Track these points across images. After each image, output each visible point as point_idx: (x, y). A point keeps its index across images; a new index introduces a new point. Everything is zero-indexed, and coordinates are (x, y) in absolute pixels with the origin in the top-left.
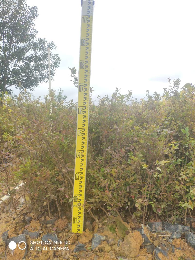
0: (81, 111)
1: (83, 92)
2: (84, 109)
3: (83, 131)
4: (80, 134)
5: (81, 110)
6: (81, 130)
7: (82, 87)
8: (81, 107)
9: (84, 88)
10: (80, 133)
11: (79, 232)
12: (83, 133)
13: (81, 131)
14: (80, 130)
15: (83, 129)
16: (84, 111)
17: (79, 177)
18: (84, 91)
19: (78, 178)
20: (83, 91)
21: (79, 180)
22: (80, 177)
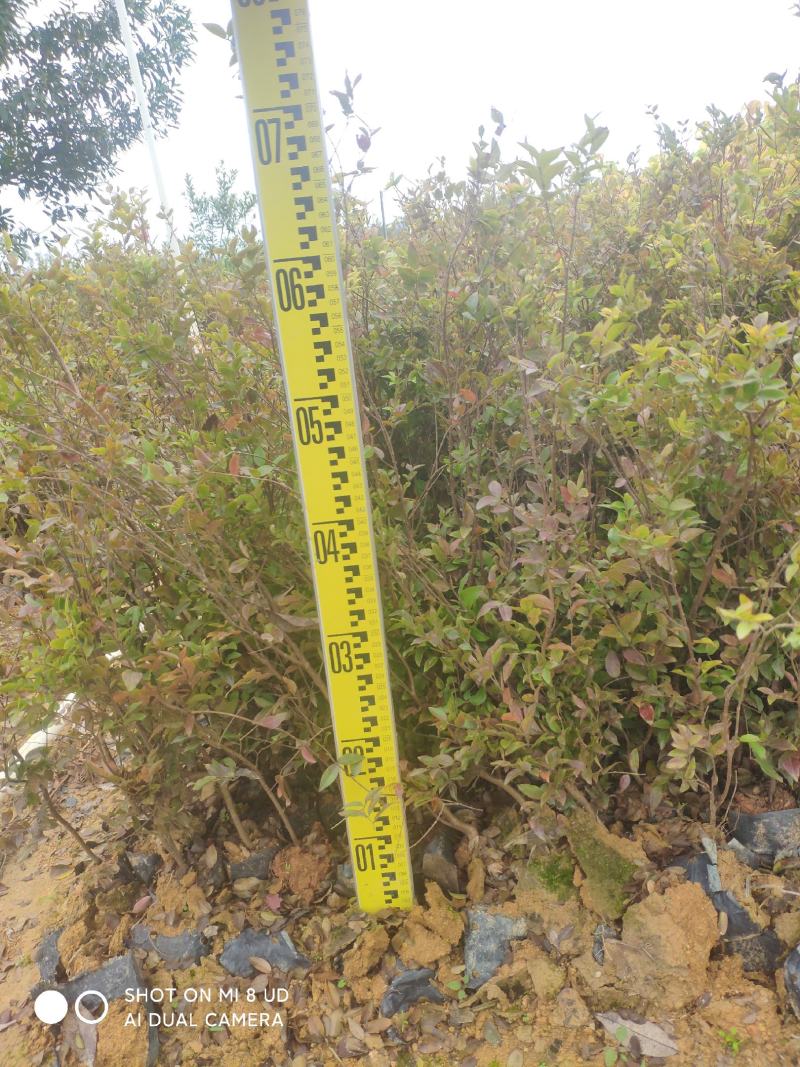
0: (294, 287)
1: (287, 164)
2: (309, 275)
3: (327, 412)
4: (314, 431)
5: (292, 281)
6: (316, 408)
7: (272, 127)
8: (287, 266)
9: (286, 134)
10: (313, 426)
11: (395, 903)
12: (328, 425)
13: (317, 415)
14: (311, 409)
15: (324, 399)
16: (310, 289)
17: (347, 656)
18: (293, 156)
19: (345, 661)
20: (284, 156)
21: (356, 673)
22: (357, 656)
